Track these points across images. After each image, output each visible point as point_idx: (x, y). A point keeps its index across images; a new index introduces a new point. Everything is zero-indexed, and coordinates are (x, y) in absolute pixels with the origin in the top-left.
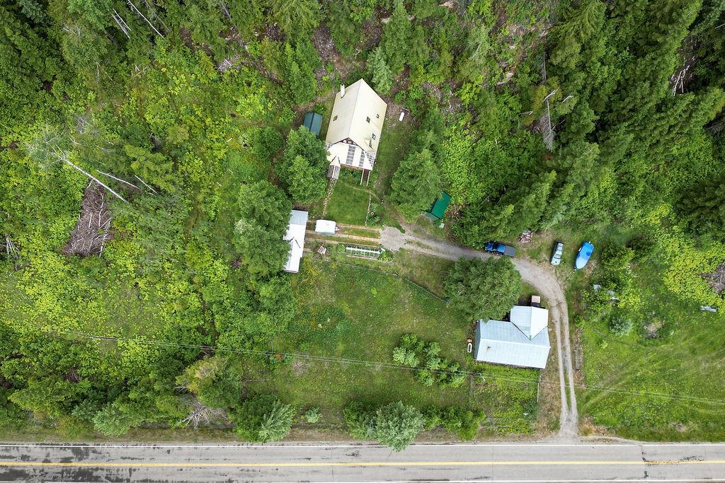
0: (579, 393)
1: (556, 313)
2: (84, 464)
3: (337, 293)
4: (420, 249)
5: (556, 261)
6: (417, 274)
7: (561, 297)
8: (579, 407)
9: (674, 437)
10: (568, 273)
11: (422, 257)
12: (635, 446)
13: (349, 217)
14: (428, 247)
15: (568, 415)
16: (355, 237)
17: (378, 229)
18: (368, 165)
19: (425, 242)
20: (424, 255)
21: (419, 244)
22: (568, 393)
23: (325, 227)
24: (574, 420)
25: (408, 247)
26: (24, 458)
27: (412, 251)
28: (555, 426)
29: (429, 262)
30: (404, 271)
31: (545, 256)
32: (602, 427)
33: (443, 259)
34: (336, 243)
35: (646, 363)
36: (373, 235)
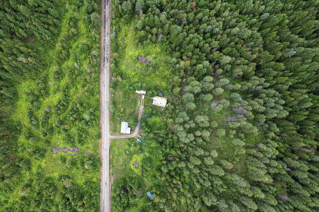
0: (116, 139)
1: (130, 136)
2: (106, 60)
3: (132, 99)
5: (138, 136)
6: (136, 112)
7: (132, 137)
8: (114, 139)
9: (110, 154)
10: (136, 138)
11: (139, 113)
12: (108, 148)
13: (145, 101)
16: (142, 102)
18: (153, 104)
19: (141, 114)
21: (141, 113)
22: (117, 137)
23: (143, 97)
24: (112, 138)
26: (107, 51)
27: (140, 111)
28: (111, 135)
29: (138, 114)
30: (136, 110)
31: (139, 134)
32: (111, 142)
33: (138, 117)
34: (141, 99)
35: (121, 151)
36: (142, 105)
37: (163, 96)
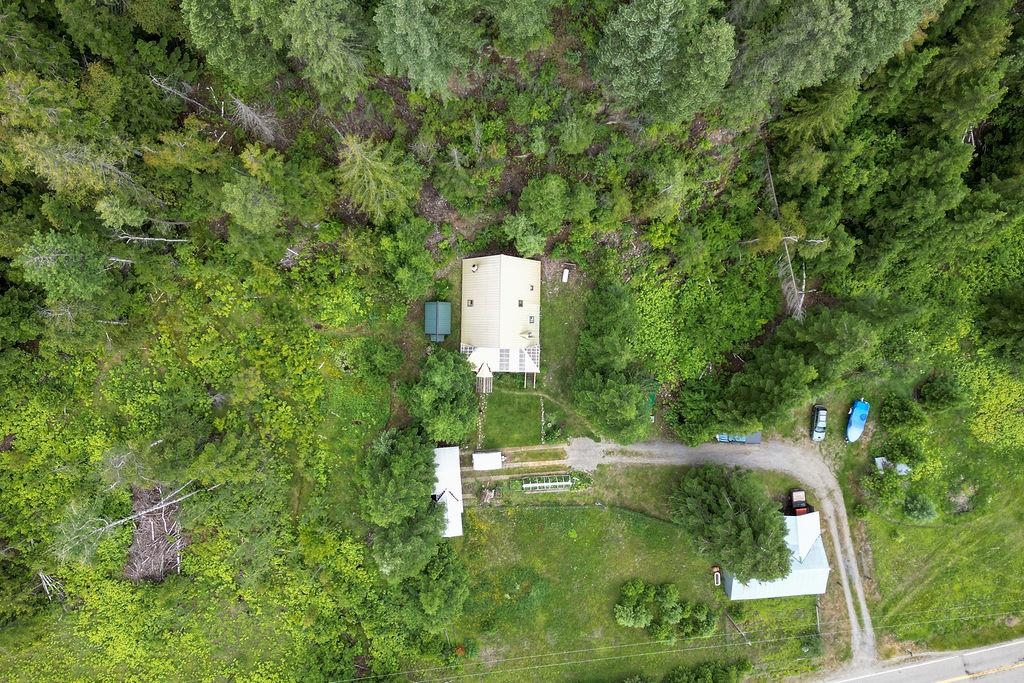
0: (872, 607)
1: (831, 510)
3: (522, 547)
4: (626, 460)
5: (818, 436)
6: (628, 494)
7: (832, 482)
8: (874, 623)
9: (1004, 636)
10: (838, 446)
11: (629, 471)
12: (953, 658)
13: (516, 436)
14: (637, 454)
15: (862, 636)
16: (531, 464)
17: (562, 446)
18: (532, 367)
19: (632, 449)
20: (633, 466)
21: (623, 453)
22: (857, 608)
23: (486, 462)
24: (870, 640)
25: (609, 460)
27: (614, 465)
28: (846, 655)
29: (640, 474)
30: (609, 496)
31: (802, 430)
32: (907, 643)
33: (661, 467)
34: (507, 477)
35: (959, 548)
36: (557, 455)
37: (446, 293)
